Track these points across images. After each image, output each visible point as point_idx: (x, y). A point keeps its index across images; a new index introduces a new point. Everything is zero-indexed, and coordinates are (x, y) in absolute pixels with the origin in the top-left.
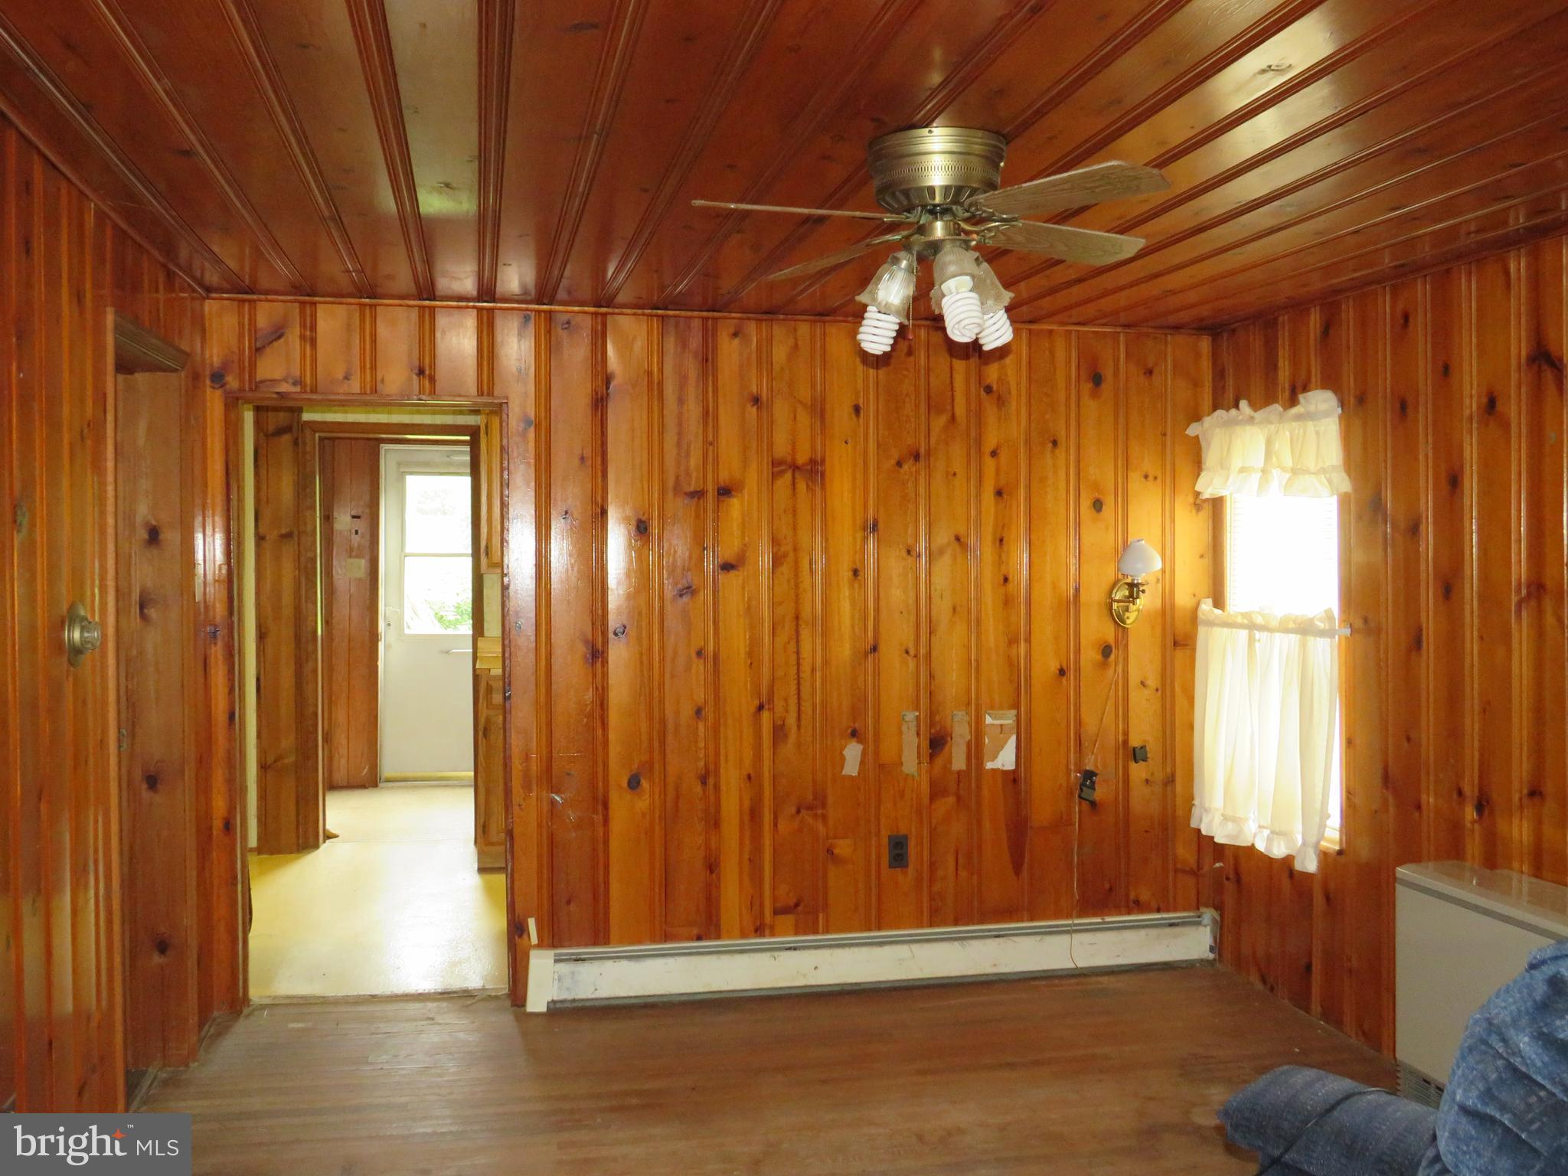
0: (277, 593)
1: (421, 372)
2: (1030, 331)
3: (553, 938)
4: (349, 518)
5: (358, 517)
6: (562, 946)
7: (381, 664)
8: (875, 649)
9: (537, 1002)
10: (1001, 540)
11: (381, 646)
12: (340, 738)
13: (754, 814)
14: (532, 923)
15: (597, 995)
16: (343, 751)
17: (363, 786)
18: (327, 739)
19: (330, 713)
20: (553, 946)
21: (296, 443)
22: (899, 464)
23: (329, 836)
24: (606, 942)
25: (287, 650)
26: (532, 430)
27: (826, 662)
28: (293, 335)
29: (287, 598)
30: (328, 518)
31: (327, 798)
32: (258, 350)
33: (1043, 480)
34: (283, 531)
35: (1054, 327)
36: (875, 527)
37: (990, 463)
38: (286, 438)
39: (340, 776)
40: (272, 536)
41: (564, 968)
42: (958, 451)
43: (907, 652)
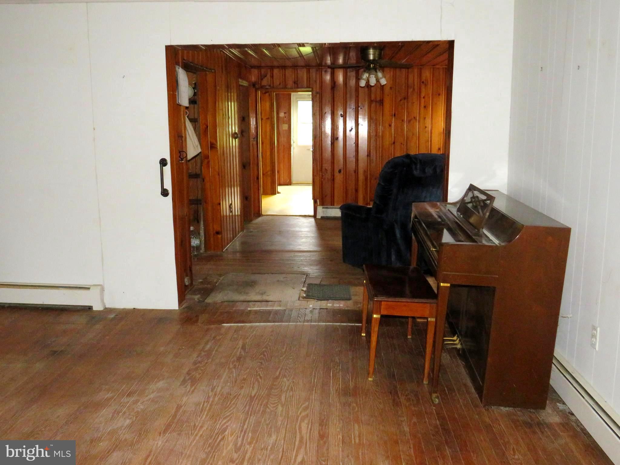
0: (266, 131)
1: (295, 83)
2: (434, 68)
3: (322, 204)
4: (283, 114)
5: (286, 113)
6: (324, 205)
7: (292, 152)
8: (394, 143)
9: (319, 217)
10: (425, 118)
11: (292, 148)
12: (282, 172)
13: (366, 179)
14: (318, 201)
15: (331, 216)
16: (282, 176)
17: (287, 185)
18: (278, 172)
19: (279, 166)
20: (322, 205)
21: (270, 95)
22: (401, 100)
23: (278, 193)
24: (334, 205)
25: (268, 147)
26: (318, 95)
27: (382, 146)
28: (268, 76)
29: (268, 134)
30: (278, 113)
31: (278, 187)
32: (262, 79)
33: (436, 104)
34: (267, 117)
35: (440, 67)
36: (395, 115)
37: (423, 100)
38: (267, 94)
39: (282, 182)
40: (264, 118)
41: (324, 209)
42: (415, 96)
43: (402, 144)
